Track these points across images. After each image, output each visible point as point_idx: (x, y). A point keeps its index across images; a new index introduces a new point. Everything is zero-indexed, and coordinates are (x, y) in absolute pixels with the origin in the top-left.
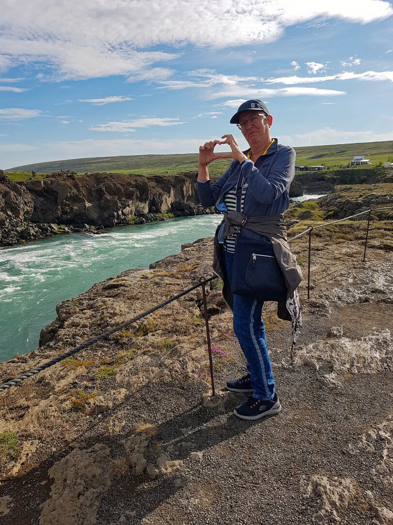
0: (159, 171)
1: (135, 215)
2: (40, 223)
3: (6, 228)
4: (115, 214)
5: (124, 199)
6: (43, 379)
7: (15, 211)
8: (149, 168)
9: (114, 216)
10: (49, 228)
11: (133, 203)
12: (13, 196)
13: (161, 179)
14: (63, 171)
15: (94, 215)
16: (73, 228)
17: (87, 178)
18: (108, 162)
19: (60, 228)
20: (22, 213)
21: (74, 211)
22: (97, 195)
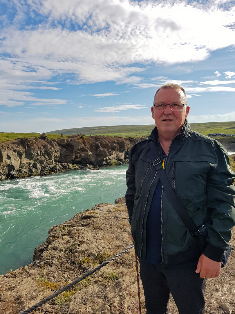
0: (132, 135)
1: (116, 160)
2: (63, 163)
3: (44, 165)
4: (105, 159)
5: (110, 150)
6: (20, 298)
7: (50, 156)
8: (126, 132)
9: (104, 160)
10: (67, 166)
11: (115, 153)
12: (49, 148)
13: (132, 139)
14: (78, 134)
15: (93, 159)
16: (80, 166)
17: (91, 138)
18: (103, 129)
19: (74, 166)
20: (53, 157)
21: (82, 157)
22: (95, 148)
